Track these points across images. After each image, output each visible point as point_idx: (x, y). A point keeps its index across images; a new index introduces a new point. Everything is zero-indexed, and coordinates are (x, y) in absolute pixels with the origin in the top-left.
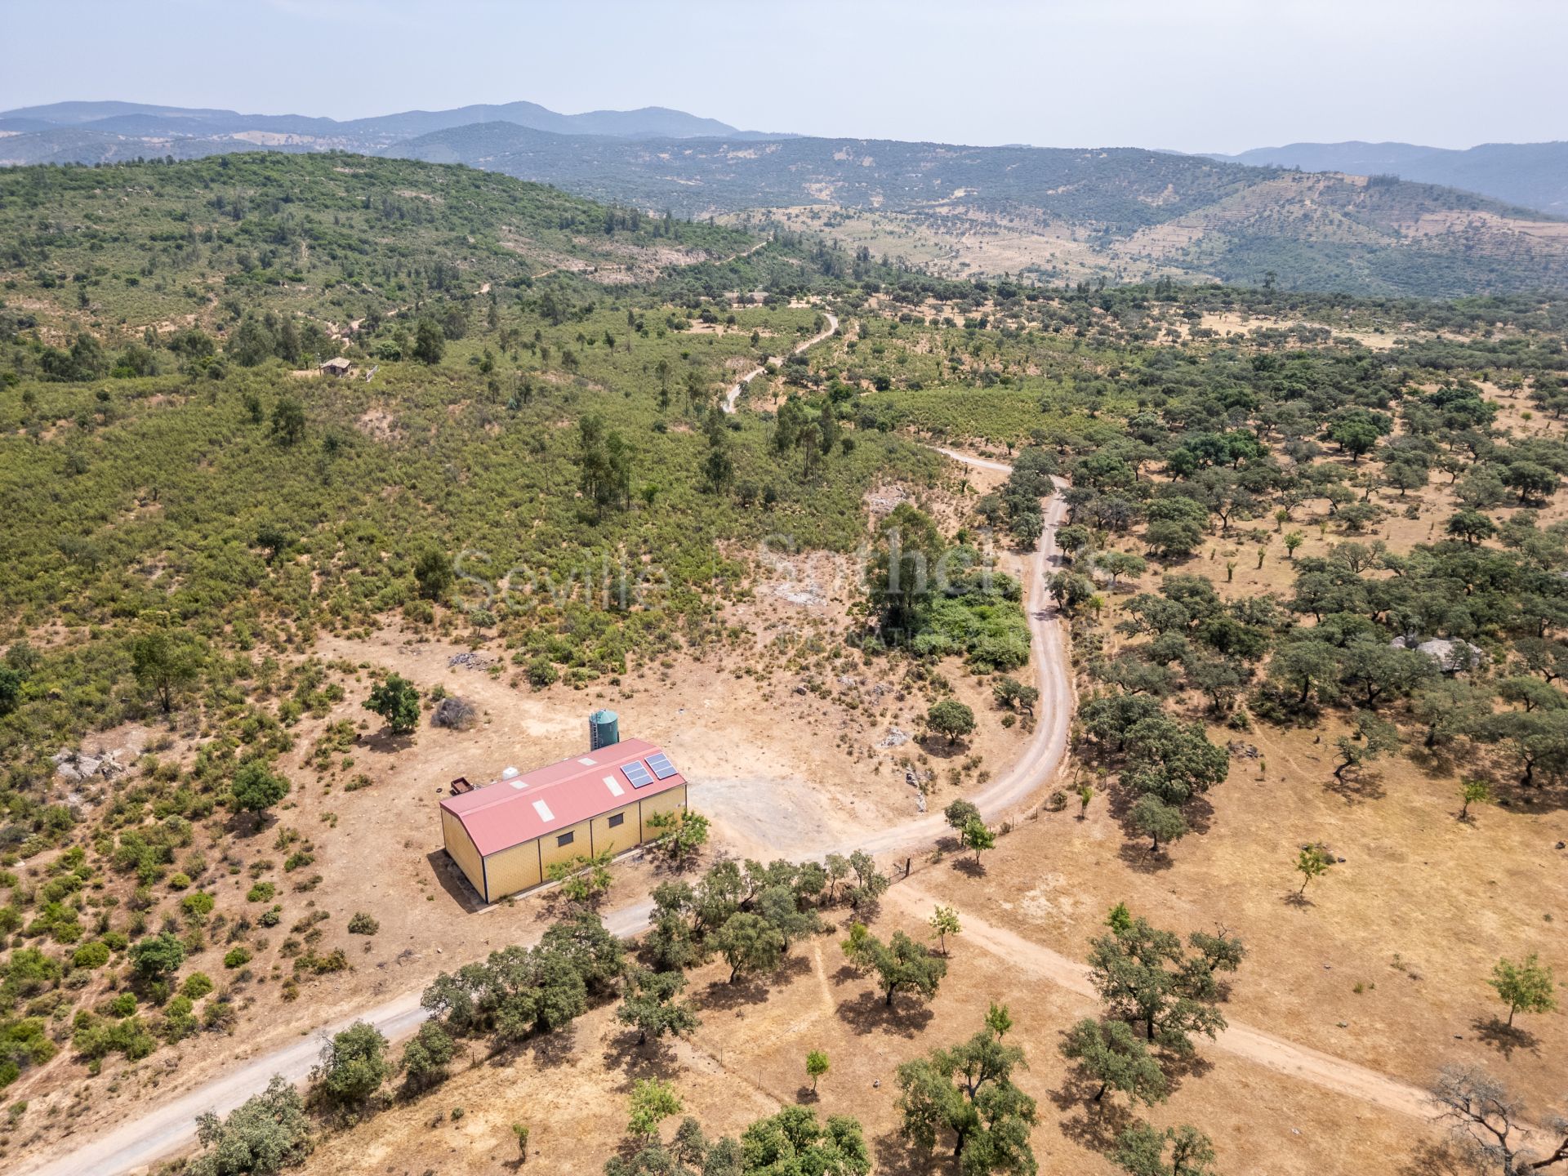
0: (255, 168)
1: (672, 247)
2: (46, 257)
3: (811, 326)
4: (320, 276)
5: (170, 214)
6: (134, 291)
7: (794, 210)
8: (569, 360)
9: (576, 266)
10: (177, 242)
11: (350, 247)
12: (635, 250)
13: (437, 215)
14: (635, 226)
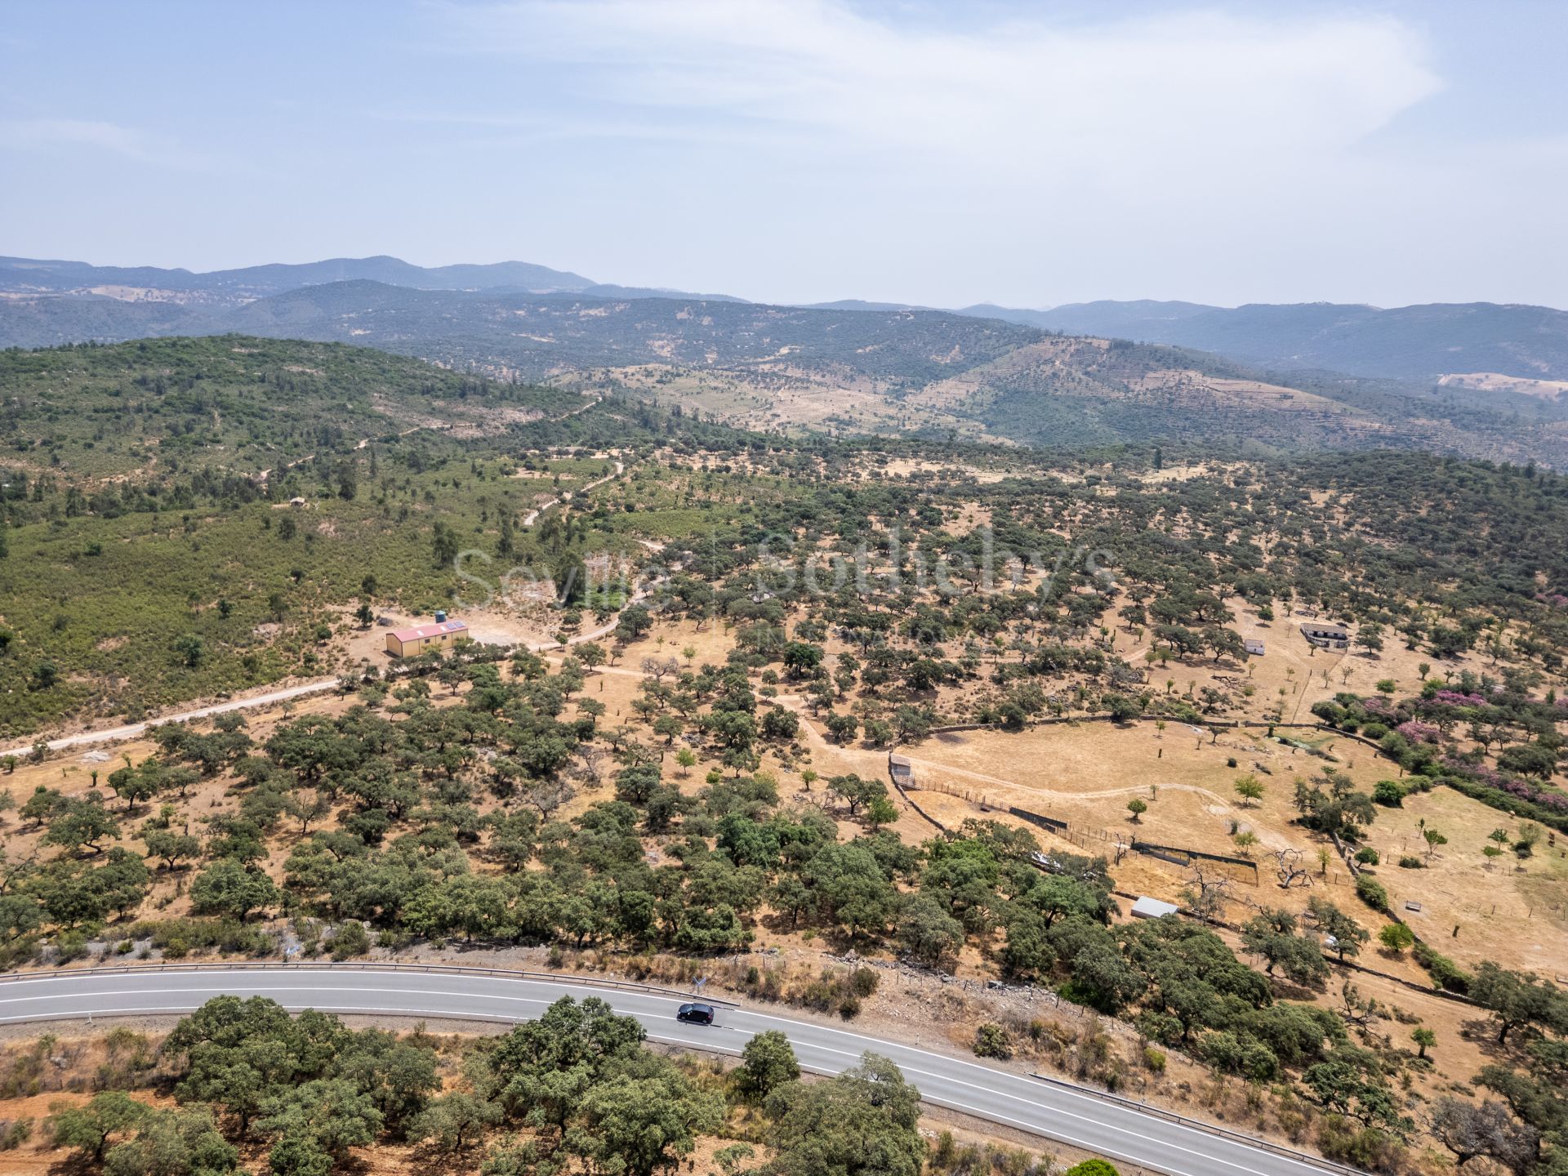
0: (168, 351)
1: (515, 408)
2: (15, 427)
3: (600, 472)
4: (232, 438)
5: (105, 390)
6: (90, 452)
7: (630, 369)
8: (429, 497)
9: (436, 424)
10: (116, 413)
11: (254, 415)
12: (484, 411)
13: (321, 386)
14: (485, 392)
